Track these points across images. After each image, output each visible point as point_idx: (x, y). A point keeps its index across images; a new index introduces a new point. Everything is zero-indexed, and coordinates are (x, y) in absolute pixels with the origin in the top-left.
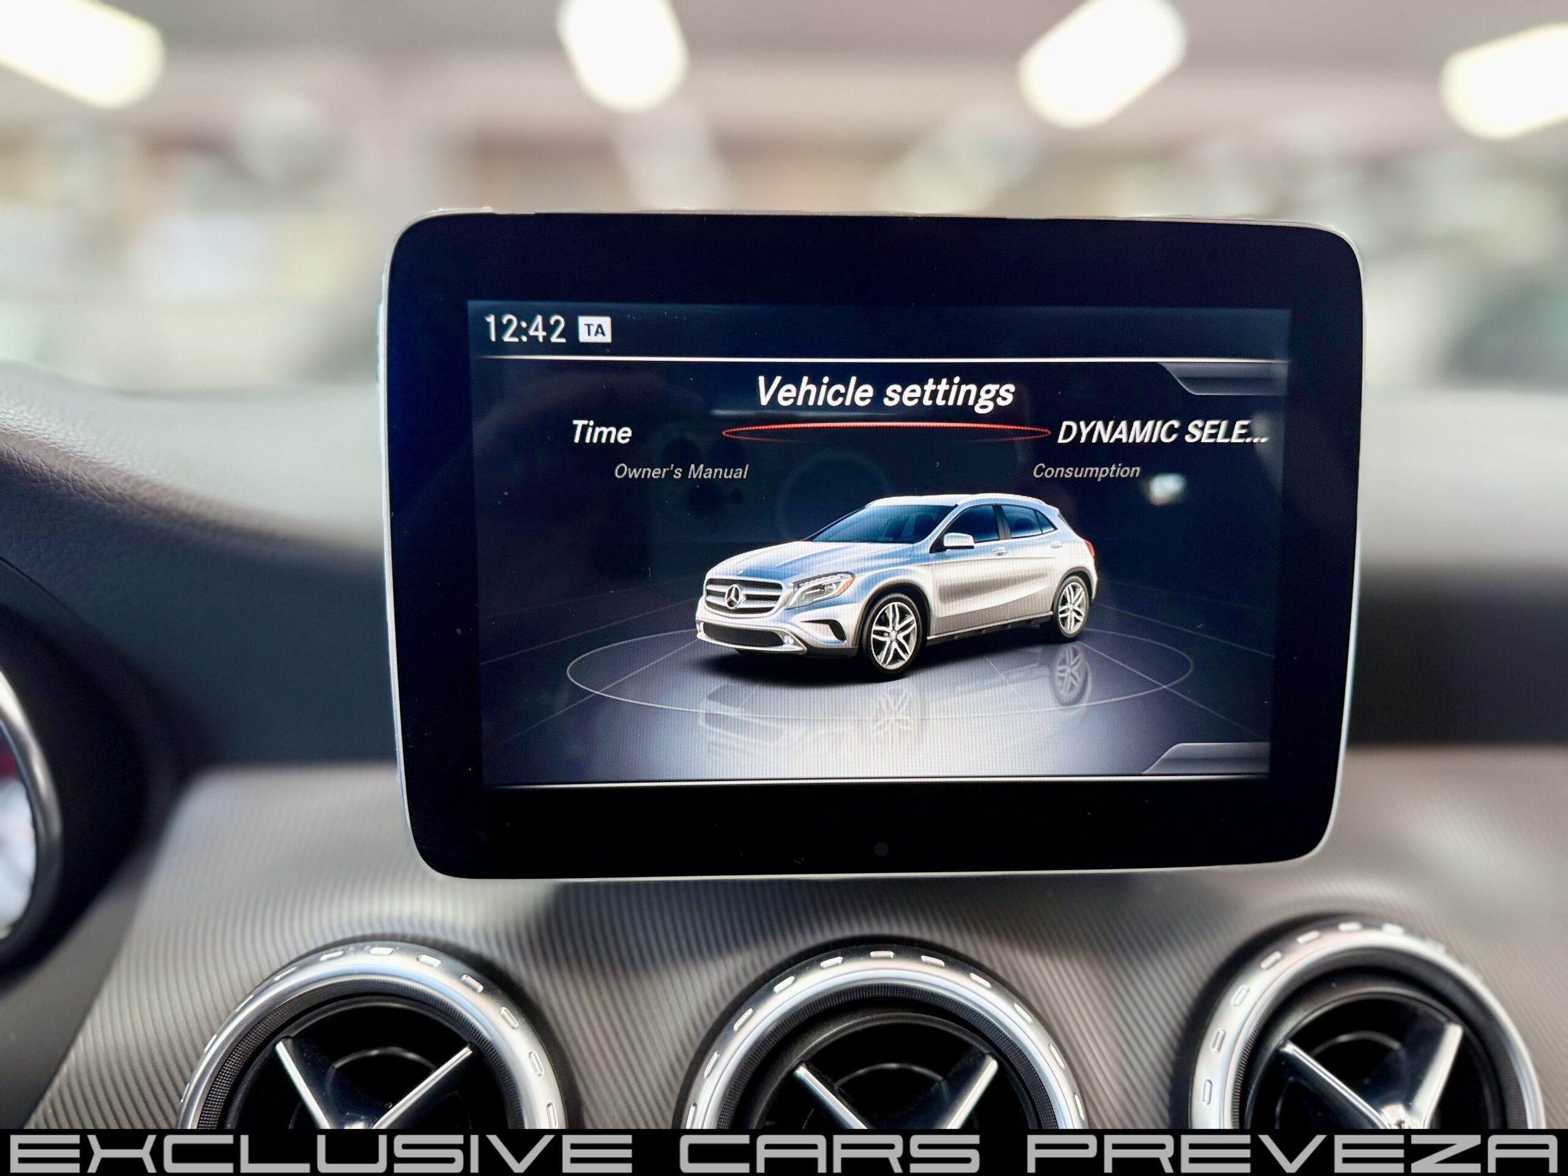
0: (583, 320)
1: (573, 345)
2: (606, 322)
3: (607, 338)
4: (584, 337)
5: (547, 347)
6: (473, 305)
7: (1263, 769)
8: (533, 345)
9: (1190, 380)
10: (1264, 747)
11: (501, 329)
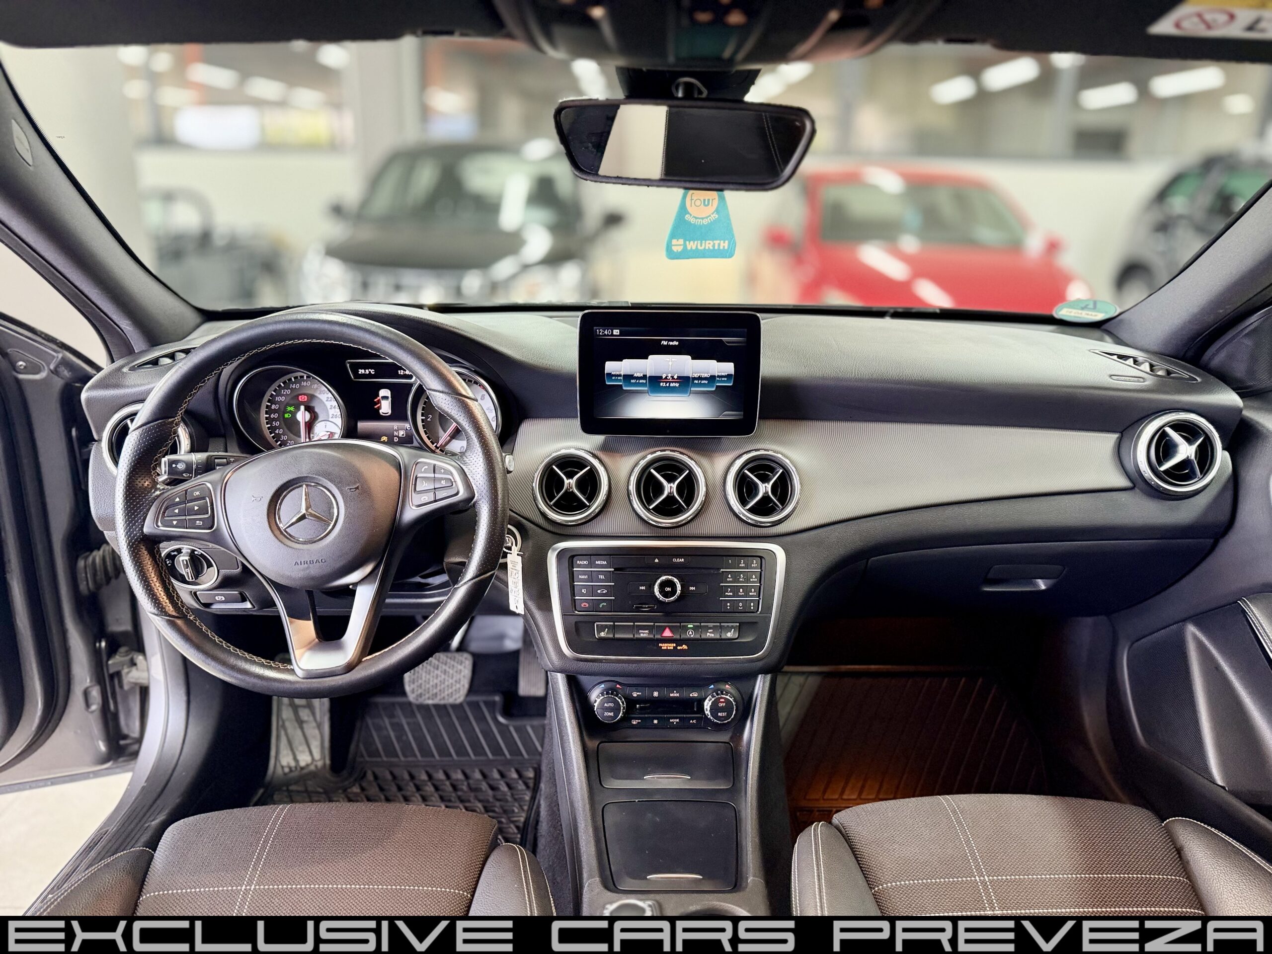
0: (614, 331)
1: (612, 335)
2: (618, 331)
3: (618, 334)
4: (614, 333)
5: (608, 335)
6: (595, 328)
7: (742, 417)
8: (605, 335)
9: (727, 342)
10: (742, 413)
11: (600, 332)
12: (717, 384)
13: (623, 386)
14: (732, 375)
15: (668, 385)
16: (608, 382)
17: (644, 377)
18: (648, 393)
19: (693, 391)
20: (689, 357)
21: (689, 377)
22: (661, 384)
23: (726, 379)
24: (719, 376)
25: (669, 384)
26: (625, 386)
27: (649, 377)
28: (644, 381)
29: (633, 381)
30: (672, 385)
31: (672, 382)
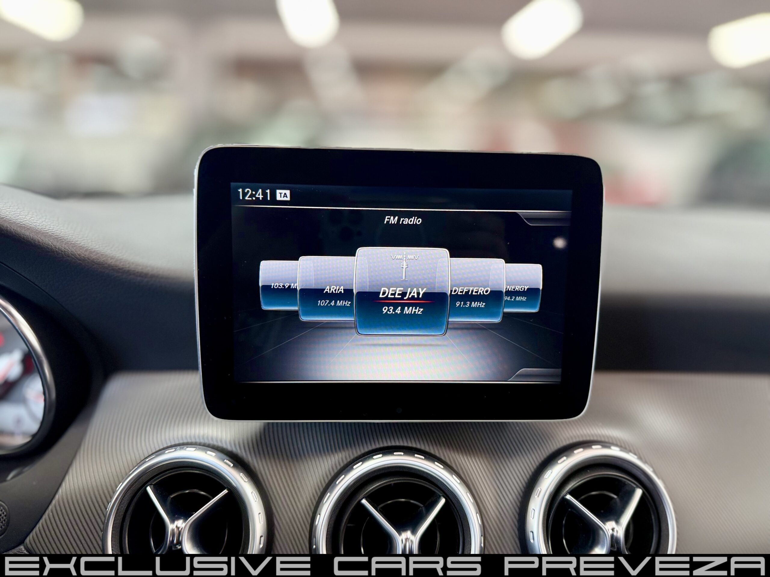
0: (278, 191)
1: (273, 201)
2: (288, 192)
3: (288, 199)
4: (278, 198)
5: (264, 202)
6: (233, 184)
7: (559, 380)
8: (257, 201)
9: (528, 219)
10: (559, 371)
11: (245, 194)
12: (506, 310)
13: (300, 313)
14: (538, 289)
15: (398, 311)
16: (267, 304)
17: (348, 294)
18: (356, 327)
19: (454, 323)
20: (445, 252)
21: (445, 294)
22: (385, 310)
23: (524, 299)
24: (508, 293)
25: (402, 310)
26: (306, 314)
27: (359, 293)
28: (347, 303)
29: (322, 303)
30: (407, 311)
31: (409, 305)
